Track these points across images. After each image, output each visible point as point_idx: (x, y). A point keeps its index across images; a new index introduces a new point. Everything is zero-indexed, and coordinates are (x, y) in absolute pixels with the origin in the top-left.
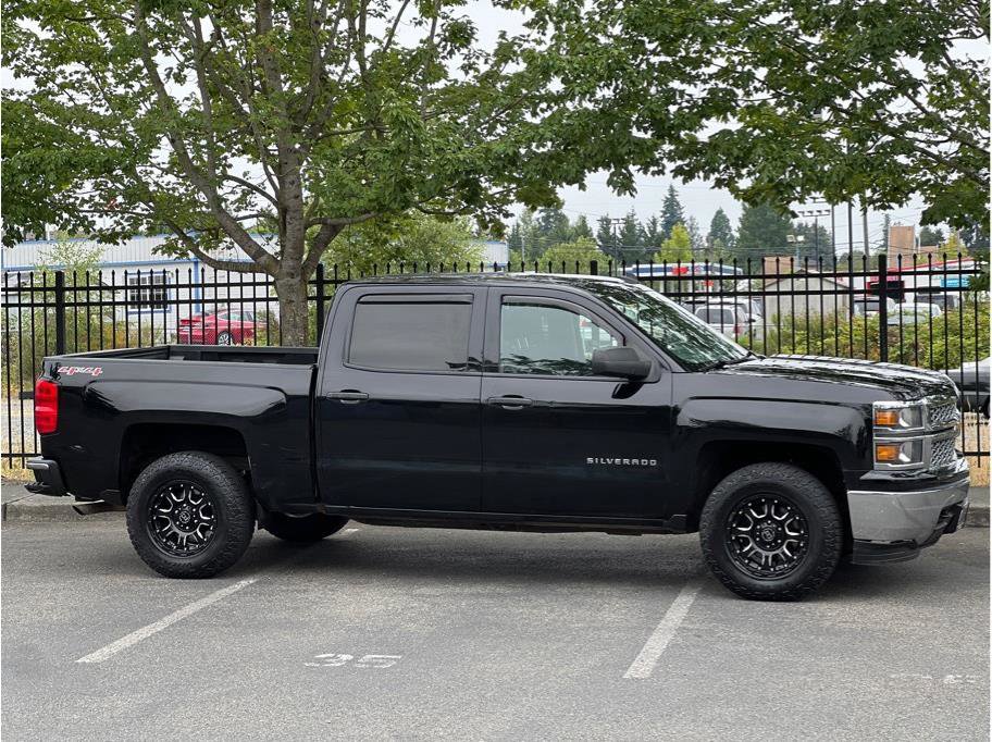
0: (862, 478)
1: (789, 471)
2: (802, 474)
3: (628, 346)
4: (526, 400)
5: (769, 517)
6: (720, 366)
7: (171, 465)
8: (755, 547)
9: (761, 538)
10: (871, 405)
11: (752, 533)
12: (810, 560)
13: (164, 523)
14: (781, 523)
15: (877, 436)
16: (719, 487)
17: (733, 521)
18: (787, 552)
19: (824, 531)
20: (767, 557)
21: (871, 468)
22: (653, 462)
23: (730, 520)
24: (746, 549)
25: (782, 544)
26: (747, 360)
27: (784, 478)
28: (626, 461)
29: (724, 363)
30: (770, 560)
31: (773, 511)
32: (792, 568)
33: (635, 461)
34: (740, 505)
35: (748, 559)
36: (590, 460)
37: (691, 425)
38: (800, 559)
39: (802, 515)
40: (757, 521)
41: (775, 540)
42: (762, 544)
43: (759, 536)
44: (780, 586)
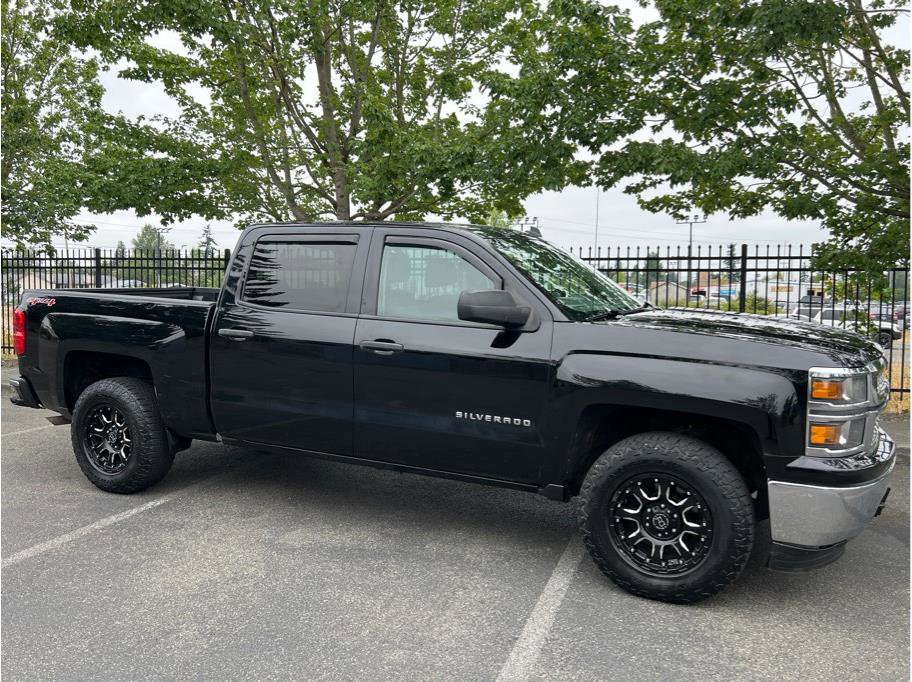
0: (790, 465)
1: (691, 448)
2: (708, 454)
3: (506, 290)
4: (396, 345)
5: (662, 499)
6: (612, 316)
7: (99, 390)
8: (644, 533)
9: (651, 524)
10: (807, 372)
11: (641, 517)
12: (713, 562)
13: (99, 440)
14: (679, 510)
15: (812, 412)
16: (602, 458)
17: (618, 500)
18: (683, 545)
19: (733, 528)
20: (658, 548)
21: (803, 453)
22: (527, 422)
23: (614, 499)
24: (634, 535)
25: (677, 534)
26: (643, 311)
27: (685, 457)
28: (497, 418)
29: (617, 313)
30: (661, 552)
31: (668, 495)
32: (689, 568)
33: (507, 419)
34: (627, 484)
35: (635, 547)
36: (459, 414)
37: (574, 381)
38: (700, 557)
39: (704, 504)
40: (647, 504)
41: (669, 529)
42: (653, 531)
43: (650, 521)
44: (674, 587)
